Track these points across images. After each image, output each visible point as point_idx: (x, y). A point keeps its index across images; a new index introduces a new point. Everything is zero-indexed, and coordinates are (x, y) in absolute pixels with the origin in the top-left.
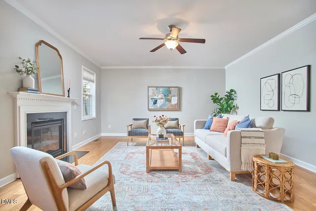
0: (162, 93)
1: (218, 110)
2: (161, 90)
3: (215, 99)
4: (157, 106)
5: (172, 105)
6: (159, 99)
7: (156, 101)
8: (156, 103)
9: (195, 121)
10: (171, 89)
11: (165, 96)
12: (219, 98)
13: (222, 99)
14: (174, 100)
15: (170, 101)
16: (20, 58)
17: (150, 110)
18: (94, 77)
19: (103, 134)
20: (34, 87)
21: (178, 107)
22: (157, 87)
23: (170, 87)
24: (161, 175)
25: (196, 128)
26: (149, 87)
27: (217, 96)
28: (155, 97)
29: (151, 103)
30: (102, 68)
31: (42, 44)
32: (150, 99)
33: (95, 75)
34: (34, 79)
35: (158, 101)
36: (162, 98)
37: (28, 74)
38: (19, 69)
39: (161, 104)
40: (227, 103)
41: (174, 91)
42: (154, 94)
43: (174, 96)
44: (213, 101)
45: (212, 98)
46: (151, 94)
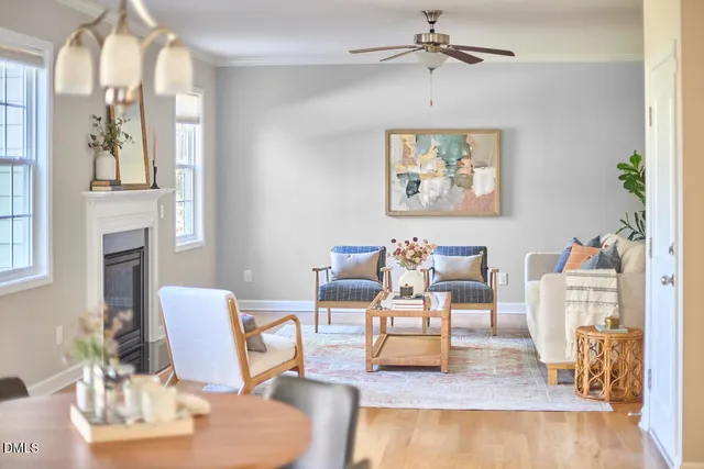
0: (438, 155)
2: (435, 142)
3: (632, 178)
4: (418, 201)
5: (475, 200)
6: (428, 176)
7: (418, 183)
8: (417, 192)
9: (528, 255)
10: (468, 140)
11: (448, 164)
15: (467, 183)
17: (396, 216)
18: (196, 108)
22: (418, 132)
23: (465, 132)
25: (530, 279)
26: (389, 133)
27: (640, 166)
28: (412, 169)
29: (399, 188)
32: (394, 177)
35: (425, 184)
36: (438, 175)
39: (433, 194)
42: (407, 158)
43: (483, 165)
44: (626, 186)
45: (623, 172)
46: (396, 155)
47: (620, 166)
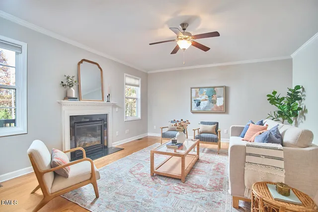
0: (206, 94)
1: (276, 113)
2: (205, 90)
3: (273, 99)
4: (200, 108)
5: (217, 107)
6: (203, 100)
7: (200, 103)
8: (199, 105)
9: (231, 127)
10: (215, 89)
11: (209, 97)
12: (280, 97)
13: (283, 99)
14: (220, 102)
15: (214, 102)
16: (65, 76)
17: (193, 112)
18: (138, 82)
19: (149, 134)
20: (74, 96)
21: (225, 110)
22: (199, 88)
23: (214, 87)
24: (161, 181)
26: (192, 88)
27: (277, 95)
28: (198, 99)
29: (194, 104)
30: (149, 72)
31: (84, 62)
32: (193, 101)
33: (140, 80)
34: (74, 91)
35: (202, 103)
36: (206, 100)
37: (70, 87)
38: (64, 84)
39: (205, 106)
40: (289, 104)
41: (220, 92)
42: (197, 96)
43: (220, 97)
44: (270, 102)
45: (269, 98)
46: (194, 95)
47: (268, 96)
